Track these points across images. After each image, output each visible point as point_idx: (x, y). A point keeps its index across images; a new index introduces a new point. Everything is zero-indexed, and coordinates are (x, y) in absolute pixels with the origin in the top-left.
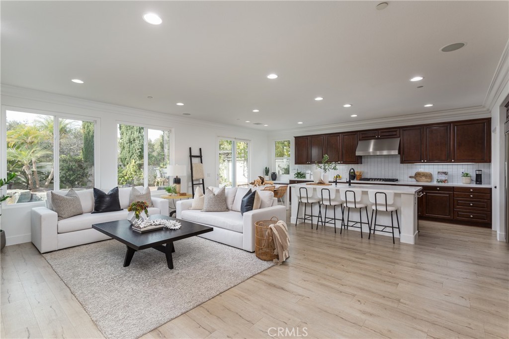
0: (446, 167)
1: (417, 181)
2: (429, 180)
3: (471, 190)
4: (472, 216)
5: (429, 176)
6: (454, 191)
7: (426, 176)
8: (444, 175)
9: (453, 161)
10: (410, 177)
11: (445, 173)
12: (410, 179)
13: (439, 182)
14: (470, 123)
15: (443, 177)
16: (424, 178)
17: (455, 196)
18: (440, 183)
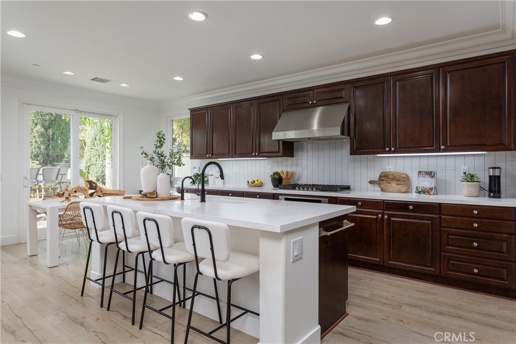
0: (432, 161)
1: (382, 190)
2: (404, 189)
3: (476, 212)
4: (476, 271)
5: (403, 181)
6: (440, 213)
7: (399, 180)
8: (428, 178)
9: (442, 147)
10: (371, 182)
11: (431, 174)
12: (370, 186)
13: (419, 192)
14: (475, 64)
15: (427, 183)
16: (393, 185)
17: (444, 224)
18: (422, 195)
